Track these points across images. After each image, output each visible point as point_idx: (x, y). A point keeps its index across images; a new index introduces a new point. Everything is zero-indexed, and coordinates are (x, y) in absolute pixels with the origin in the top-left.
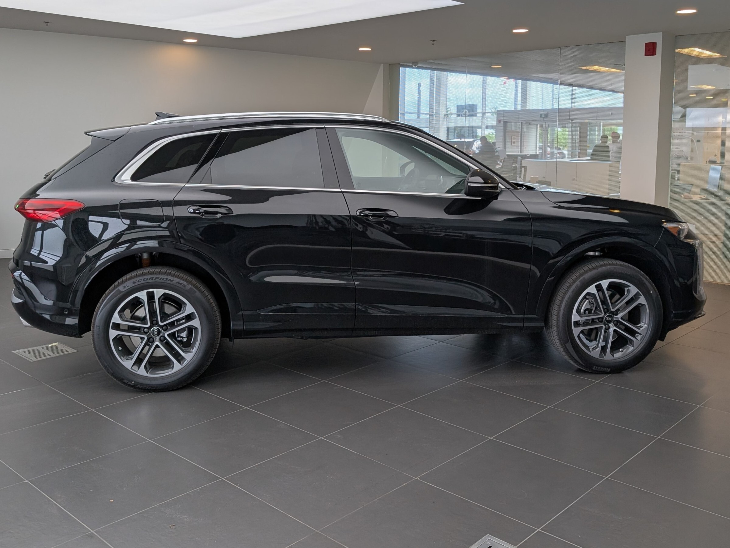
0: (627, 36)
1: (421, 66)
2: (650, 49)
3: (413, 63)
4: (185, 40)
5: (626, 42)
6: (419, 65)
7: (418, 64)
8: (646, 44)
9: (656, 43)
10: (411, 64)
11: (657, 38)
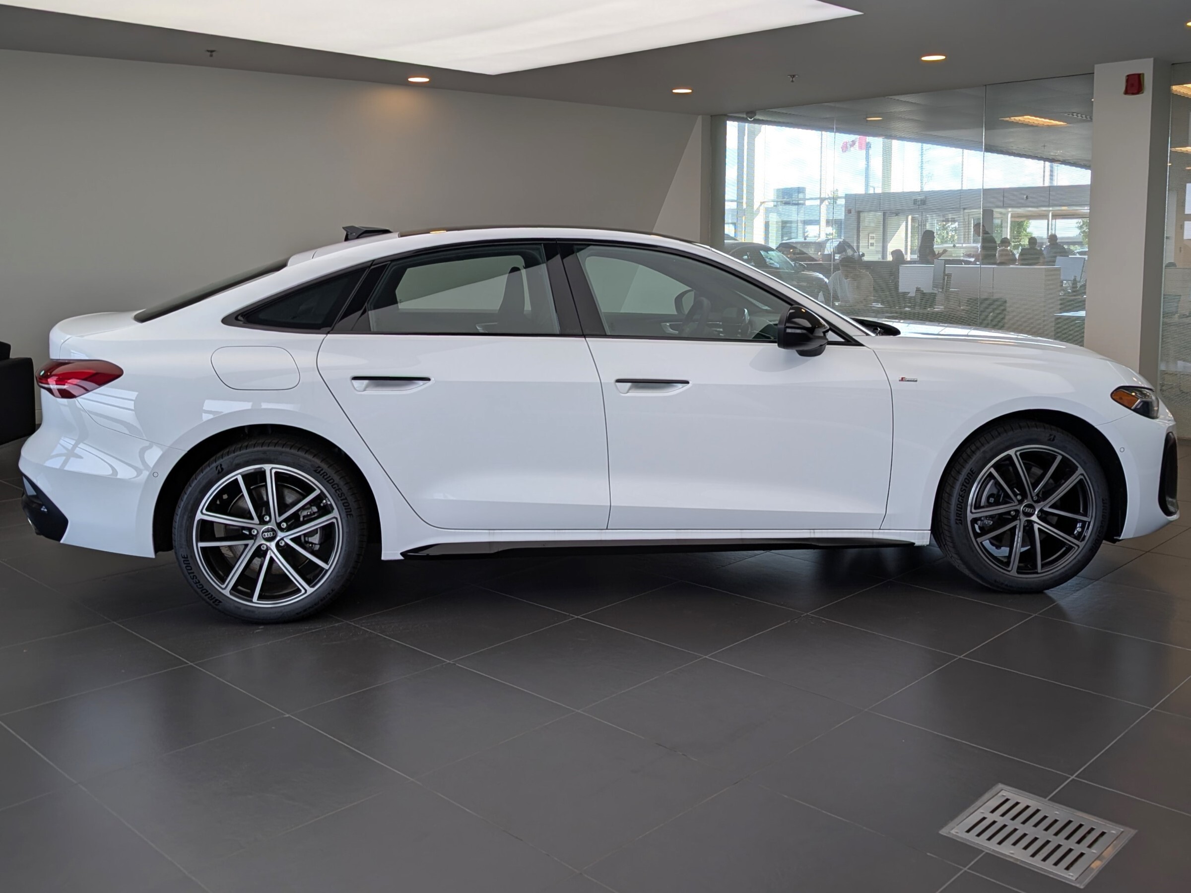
0: (1096, 66)
1: (761, 118)
2: (1134, 85)
3: (747, 113)
4: (411, 80)
5: (1095, 74)
6: (757, 117)
7: (755, 115)
8: (1128, 76)
9: (1143, 74)
10: (745, 116)
11: (1145, 67)
